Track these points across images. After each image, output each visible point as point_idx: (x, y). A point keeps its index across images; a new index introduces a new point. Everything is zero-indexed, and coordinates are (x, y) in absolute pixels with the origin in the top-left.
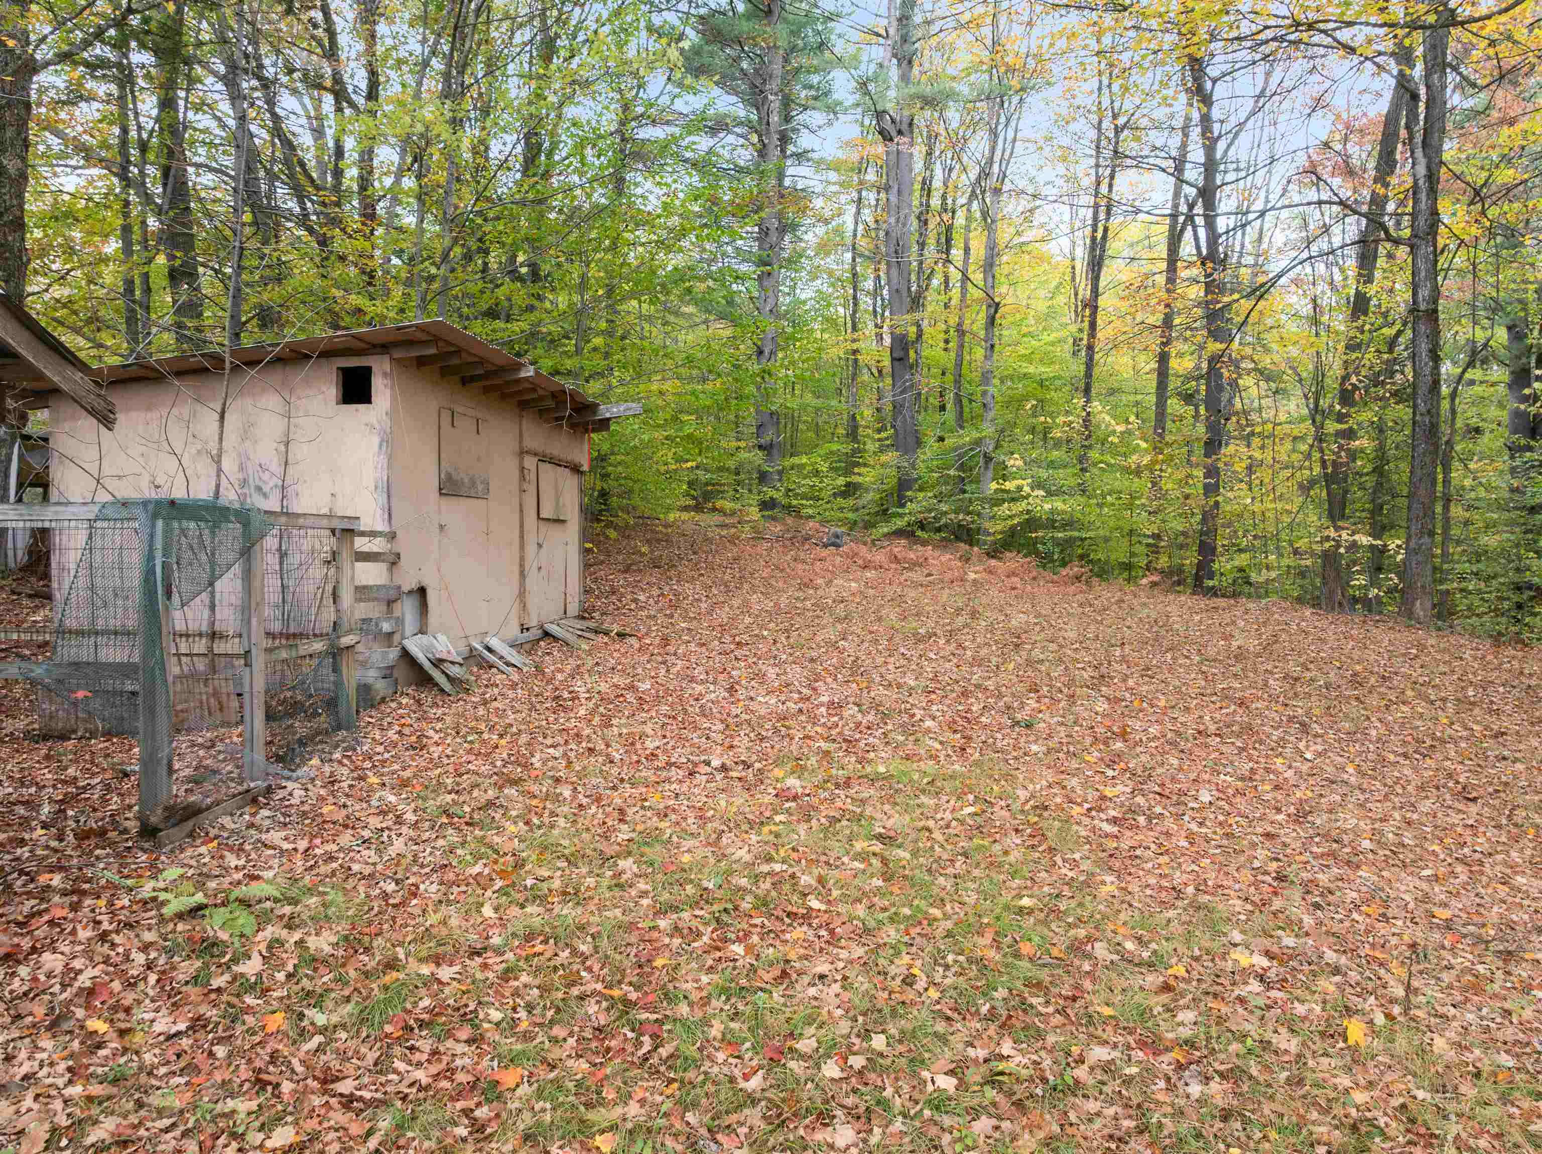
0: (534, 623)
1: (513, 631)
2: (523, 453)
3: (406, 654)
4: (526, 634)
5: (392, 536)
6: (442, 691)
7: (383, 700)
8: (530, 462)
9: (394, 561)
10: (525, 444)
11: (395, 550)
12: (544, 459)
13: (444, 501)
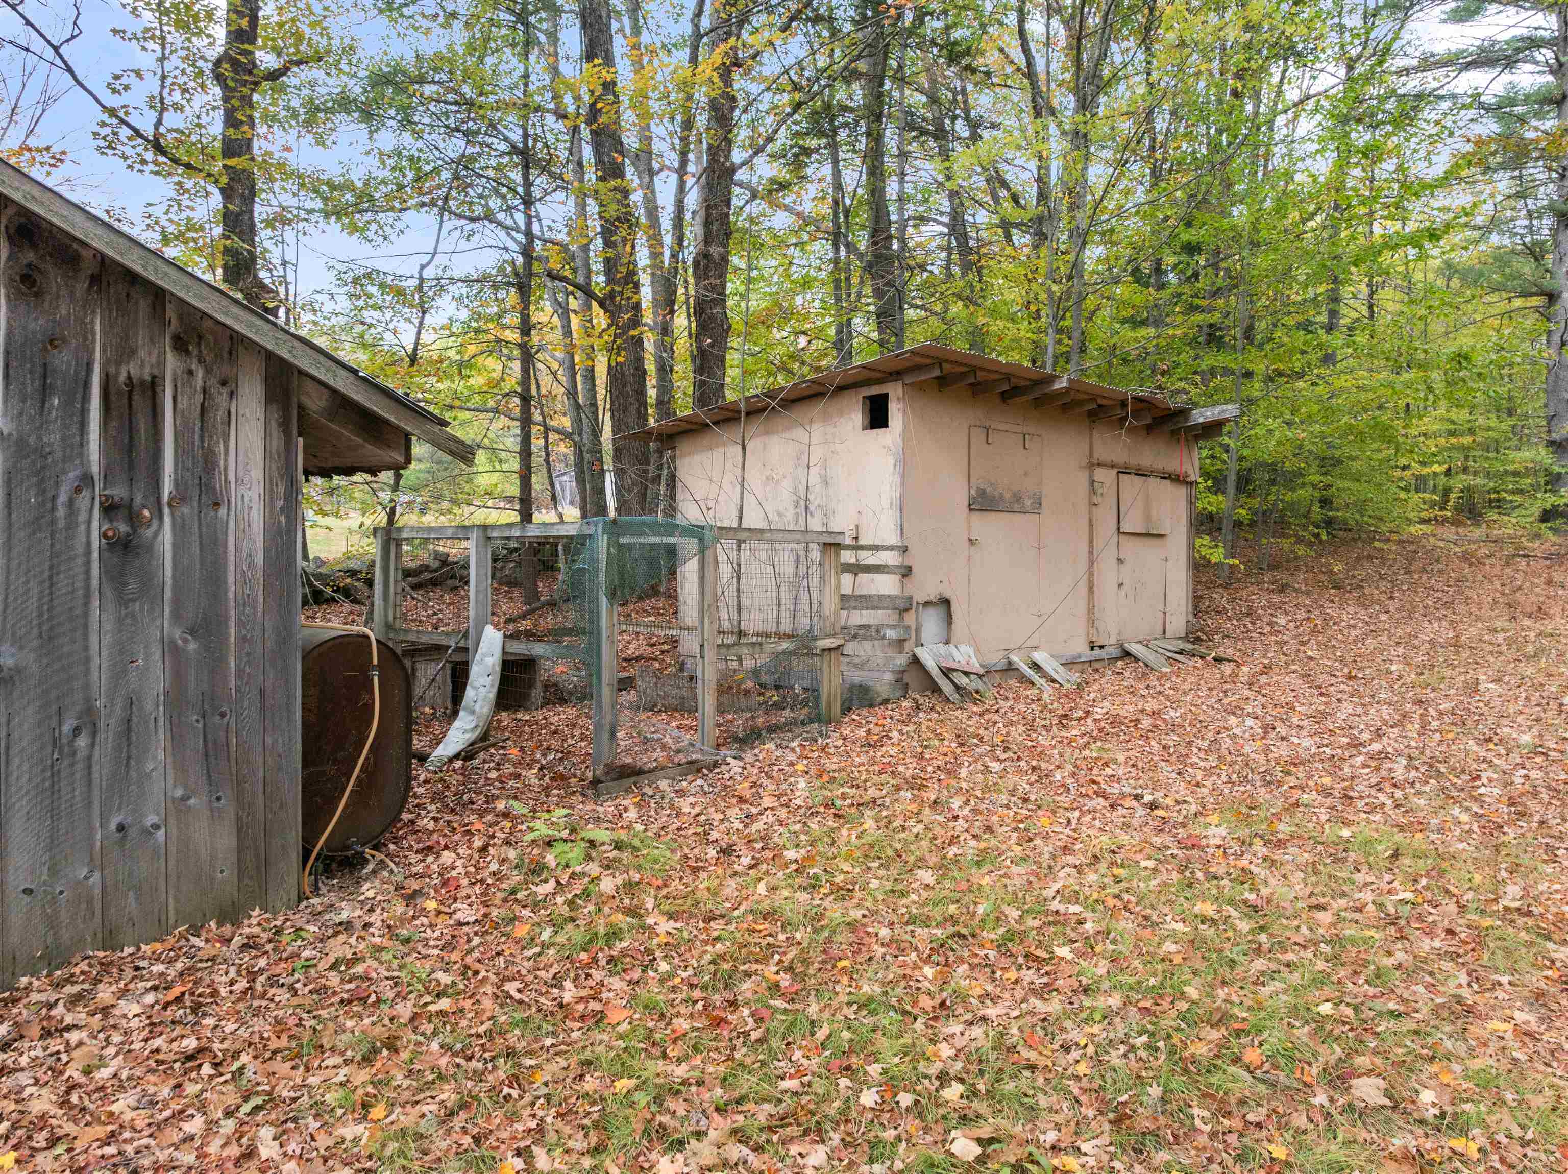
0: (1113, 641)
1: (1079, 648)
2: (1093, 465)
3: (916, 661)
4: (1097, 652)
5: (904, 550)
6: (948, 700)
7: (886, 701)
8: (1105, 476)
9: (906, 572)
10: (1096, 456)
11: (906, 563)
12: (1124, 470)
13: (976, 516)
